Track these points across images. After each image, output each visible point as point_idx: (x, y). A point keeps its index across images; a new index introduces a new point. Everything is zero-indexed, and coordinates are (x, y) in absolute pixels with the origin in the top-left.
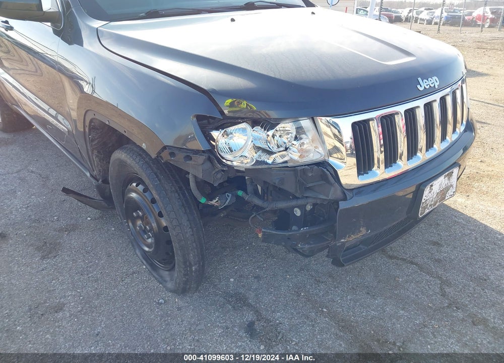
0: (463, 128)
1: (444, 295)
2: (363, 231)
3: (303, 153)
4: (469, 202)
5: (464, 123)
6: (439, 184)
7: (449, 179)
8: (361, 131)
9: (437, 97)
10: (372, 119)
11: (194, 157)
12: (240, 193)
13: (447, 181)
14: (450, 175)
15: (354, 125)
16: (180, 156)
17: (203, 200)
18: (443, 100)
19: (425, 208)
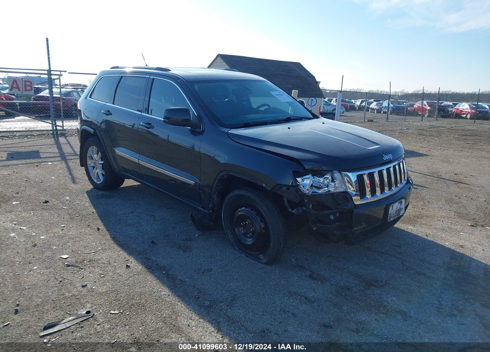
0: (405, 182)
1: (404, 265)
2: (364, 225)
3: (335, 187)
4: (415, 228)
5: (406, 179)
6: (396, 206)
7: (401, 205)
8: (360, 178)
9: (392, 165)
10: (365, 174)
11: (291, 188)
12: (304, 208)
13: (400, 206)
14: (401, 203)
15: (358, 176)
16: (284, 188)
17: (290, 210)
18: (394, 167)
19: (391, 217)
